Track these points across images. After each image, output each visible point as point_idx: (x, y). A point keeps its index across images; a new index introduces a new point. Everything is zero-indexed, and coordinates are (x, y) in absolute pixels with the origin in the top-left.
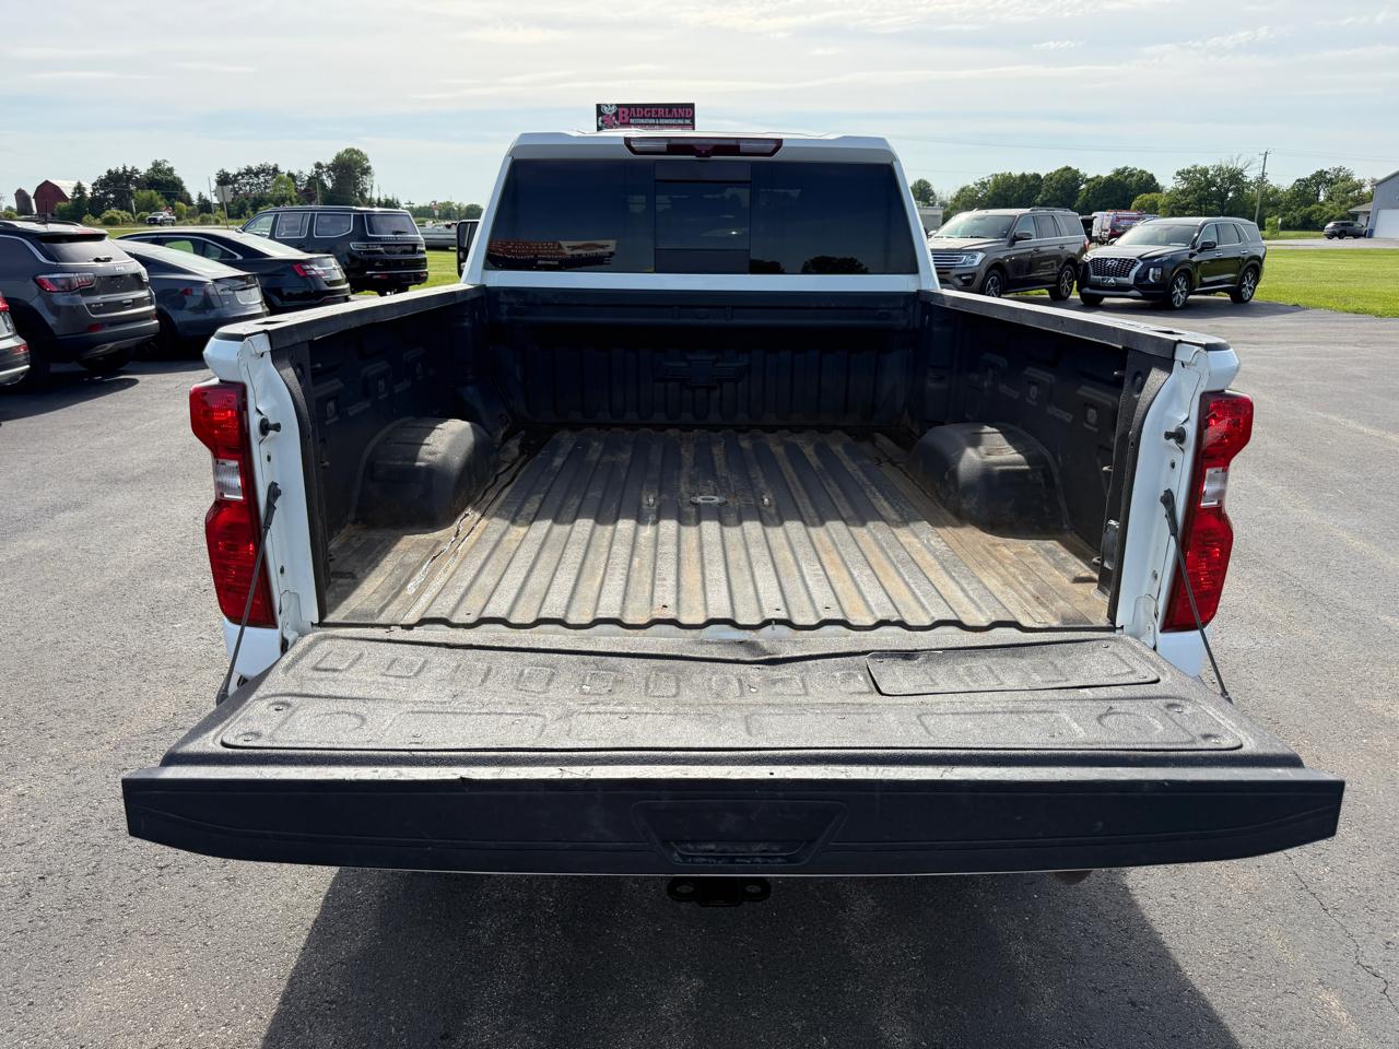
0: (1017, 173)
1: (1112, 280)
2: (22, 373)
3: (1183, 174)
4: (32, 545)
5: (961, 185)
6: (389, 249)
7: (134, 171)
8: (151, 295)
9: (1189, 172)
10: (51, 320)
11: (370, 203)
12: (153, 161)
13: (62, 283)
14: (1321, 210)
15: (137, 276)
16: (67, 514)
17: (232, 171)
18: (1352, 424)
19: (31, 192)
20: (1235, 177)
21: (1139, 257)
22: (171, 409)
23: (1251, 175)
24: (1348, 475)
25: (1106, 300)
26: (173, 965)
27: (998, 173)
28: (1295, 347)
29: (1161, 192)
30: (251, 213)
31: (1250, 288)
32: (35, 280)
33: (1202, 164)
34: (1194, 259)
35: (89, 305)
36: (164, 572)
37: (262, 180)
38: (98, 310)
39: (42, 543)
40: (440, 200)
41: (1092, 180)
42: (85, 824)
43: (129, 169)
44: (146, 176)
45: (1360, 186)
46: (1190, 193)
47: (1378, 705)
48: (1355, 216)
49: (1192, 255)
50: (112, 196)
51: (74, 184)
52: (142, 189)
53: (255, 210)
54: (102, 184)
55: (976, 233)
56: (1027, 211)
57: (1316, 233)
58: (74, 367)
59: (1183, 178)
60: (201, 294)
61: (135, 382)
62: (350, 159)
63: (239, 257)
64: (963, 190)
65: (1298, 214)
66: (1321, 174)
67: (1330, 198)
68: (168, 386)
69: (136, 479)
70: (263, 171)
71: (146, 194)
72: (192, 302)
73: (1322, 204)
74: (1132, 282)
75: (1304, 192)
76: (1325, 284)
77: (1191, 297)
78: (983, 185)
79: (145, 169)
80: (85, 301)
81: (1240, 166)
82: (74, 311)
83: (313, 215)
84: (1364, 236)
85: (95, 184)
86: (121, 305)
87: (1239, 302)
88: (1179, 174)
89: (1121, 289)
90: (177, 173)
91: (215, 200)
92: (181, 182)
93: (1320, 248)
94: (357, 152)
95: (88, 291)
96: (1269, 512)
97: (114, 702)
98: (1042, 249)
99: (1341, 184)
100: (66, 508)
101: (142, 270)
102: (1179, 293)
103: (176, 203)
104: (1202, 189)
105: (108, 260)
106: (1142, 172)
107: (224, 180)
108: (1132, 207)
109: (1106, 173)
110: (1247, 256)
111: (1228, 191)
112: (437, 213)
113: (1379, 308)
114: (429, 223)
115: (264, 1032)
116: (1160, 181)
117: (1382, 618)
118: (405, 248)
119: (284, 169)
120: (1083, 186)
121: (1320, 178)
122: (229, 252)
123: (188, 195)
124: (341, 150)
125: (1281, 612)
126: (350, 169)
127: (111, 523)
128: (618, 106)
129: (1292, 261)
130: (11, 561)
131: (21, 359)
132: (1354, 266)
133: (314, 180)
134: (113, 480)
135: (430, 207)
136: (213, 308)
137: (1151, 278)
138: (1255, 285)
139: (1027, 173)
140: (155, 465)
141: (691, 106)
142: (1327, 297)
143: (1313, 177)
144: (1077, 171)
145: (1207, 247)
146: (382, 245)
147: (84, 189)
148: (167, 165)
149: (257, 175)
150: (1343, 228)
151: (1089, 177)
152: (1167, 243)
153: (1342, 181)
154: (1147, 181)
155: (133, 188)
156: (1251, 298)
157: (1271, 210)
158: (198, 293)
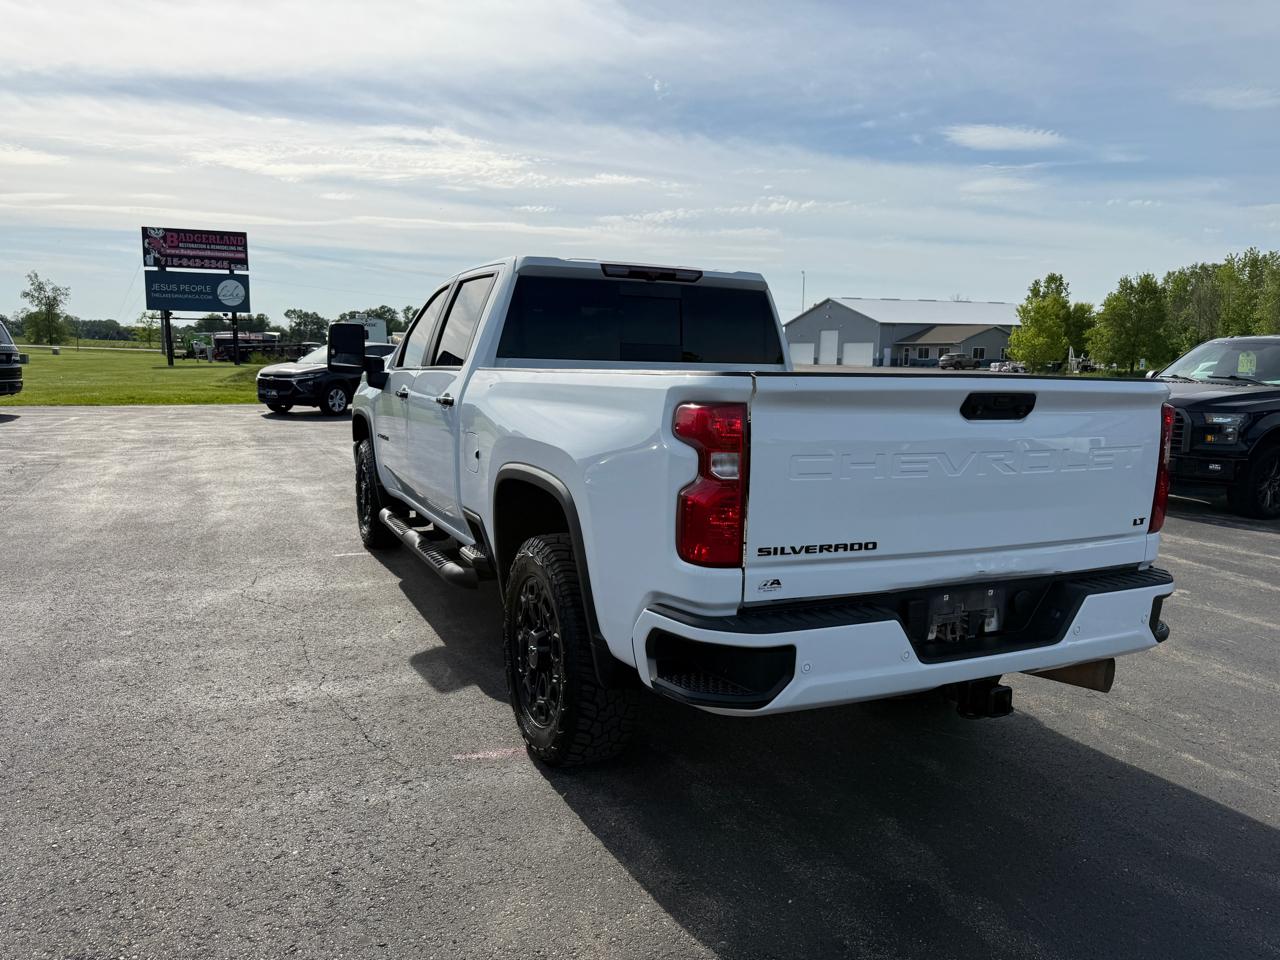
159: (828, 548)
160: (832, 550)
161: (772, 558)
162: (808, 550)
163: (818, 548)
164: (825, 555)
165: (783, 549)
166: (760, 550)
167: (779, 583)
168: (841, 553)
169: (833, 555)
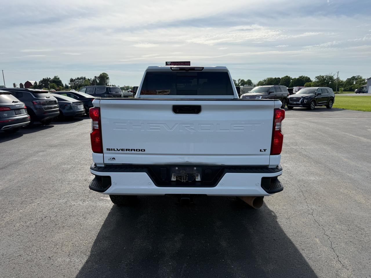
0: (274, 77)
1: (295, 103)
2: (29, 123)
3: (317, 77)
4: (34, 159)
5: (259, 81)
6: (114, 96)
7: (50, 79)
8: (58, 106)
9: (319, 77)
10: (35, 111)
11: (108, 85)
12: (54, 76)
13: (38, 103)
14: (354, 86)
15: (55, 101)
16: (41, 153)
17: (74, 78)
18: (351, 135)
19: (24, 84)
20: (331, 78)
21: (302, 97)
22: (63, 132)
23: (335, 77)
24: (347, 146)
25: (294, 108)
26: (74, 231)
27: (269, 77)
28: (341, 118)
29: (312, 82)
30: (78, 89)
31: (331, 105)
32: (32, 102)
33: (322, 75)
34: (316, 97)
35: (44, 108)
36: (65, 164)
37: (81, 80)
38: (46, 109)
39: (36, 158)
40: (126, 86)
41: (293, 79)
42: (53, 208)
43: (48, 78)
44: (52, 80)
45: (364, 80)
46: (319, 82)
47: (341, 190)
48: (363, 88)
49: (315, 96)
50: (44, 85)
51: (34, 82)
52: (51, 83)
53: (79, 88)
54: (41, 82)
55: (260, 91)
56: (273, 86)
57: (353, 92)
58: (39, 123)
59: (317, 78)
60: (70, 106)
61: (53, 126)
62: (104, 75)
63: (78, 97)
64: (260, 82)
65: (348, 87)
66: (354, 77)
67: (356, 83)
68: (61, 127)
69: (56, 146)
70: (82, 78)
71: (52, 84)
72: (67, 108)
73: (354, 85)
74: (300, 103)
75: (350, 81)
76: (352, 104)
77: (315, 107)
78: (265, 81)
79: (52, 78)
80: (43, 107)
81: (332, 75)
82: (41, 109)
83: (96, 88)
84: (365, 93)
85: (40, 82)
86: (51, 108)
87: (329, 108)
88: (316, 77)
89: (297, 105)
90: (60, 79)
91: (70, 86)
92: (61, 81)
93: (353, 95)
94: (105, 74)
95: (44, 104)
96: (326, 153)
97: (56, 188)
98: (277, 95)
99: (359, 80)
100: (41, 151)
101: (57, 100)
102: (312, 106)
103: (60, 86)
104: (322, 81)
105: (49, 97)
106: (307, 77)
107: (72, 80)
108: (304, 86)
109: (297, 77)
110: (330, 97)
111: (329, 82)
112: (125, 89)
113: (364, 109)
114: (124, 91)
115: (94, 242)
116: (311, 79)
117: (347, 174)
118: (118, 96)
119: (87, 78)
120: (291, 81)
121: (353, 78)
122: (76, 96)
123: (63, 84)
124: (101, 73)
125: (323, 173)
126: (103, 78)
127: (51, 154)
128: (171, 62)
129: (346, 99)
130: (30, 162)
131: (29, 120)
132: (361, 100)
133: (94, 81)
134: (51, 146)
135: (124, 87)
136: (72, 109)
137: (305, 102)
138: (333, 104)
139: (276, 77)
140: (60, 143)
141: (189, 62)
142: (351, 107)
143: (352, 78)
144: (289, 77)
145: (319, 94)
146: (113, 95)
147: (37, 83)
148: (58, 77)
149: (80, 79)
150: (360, 91)
151: (293, 78)
152: (309, 93)
153: (359, 79)
154: (308, 79)
155: (49, 83)
156: (332, 107)
157: (341, 86)
158: (69, 106)
159: (129, 150)
160: (130, 150)
161: (111, 151)
162: (122, 150)
163: (125, 150)
164: (128, 152)
165: (114, 149)
166: (107, 149)
167: (114, 159)
168: (133, 152)
169: (130, 152)
